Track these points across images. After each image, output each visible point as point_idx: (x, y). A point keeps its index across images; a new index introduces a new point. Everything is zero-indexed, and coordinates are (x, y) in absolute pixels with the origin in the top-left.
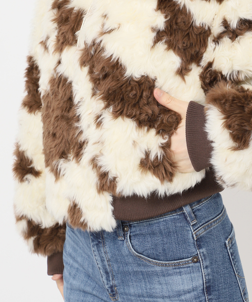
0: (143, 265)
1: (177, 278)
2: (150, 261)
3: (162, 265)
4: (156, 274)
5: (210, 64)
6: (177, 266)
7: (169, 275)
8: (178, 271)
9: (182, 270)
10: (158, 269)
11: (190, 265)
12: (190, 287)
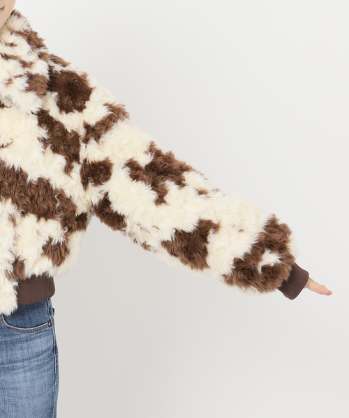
0: (9, 335)
1: (37, 341)
2: (17, 330)
3: (28, 332)
4: (21, 341)
5: (85, 160)
6: (39, 331)
7: (31, 339)
8: (39, 335)
9: (41, 334)
10: (23, 336)
11: (48, 328)
12: (46, 347)
